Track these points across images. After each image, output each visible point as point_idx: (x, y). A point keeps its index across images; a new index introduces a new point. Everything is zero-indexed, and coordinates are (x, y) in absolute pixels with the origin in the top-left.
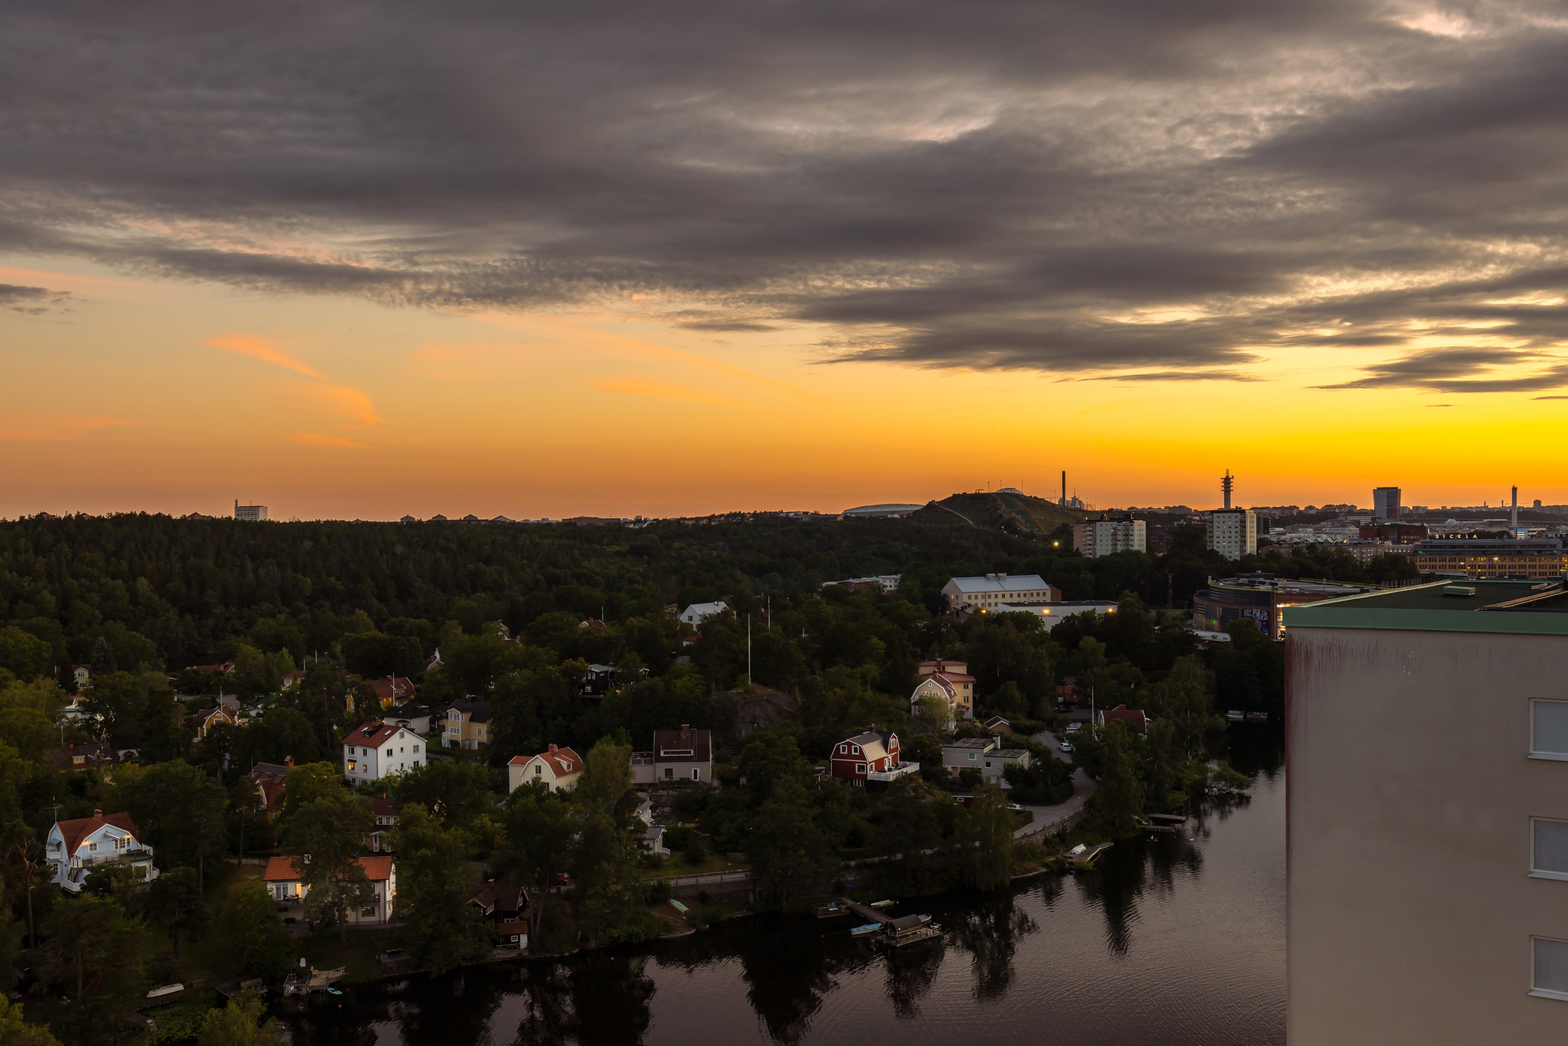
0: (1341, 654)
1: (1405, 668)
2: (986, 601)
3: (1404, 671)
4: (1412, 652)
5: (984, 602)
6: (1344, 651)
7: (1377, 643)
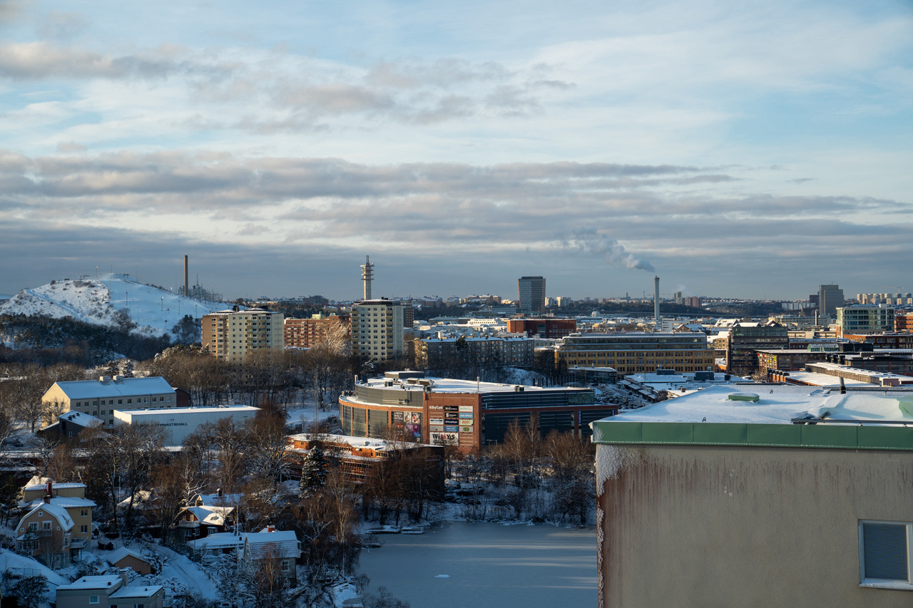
0: (657, 473)
1: (726, 488)
2: (98, 408)
3: (726, 492)
4: (733, 470)
5: (96, 410)
6: (661, 471)
7: (695, 460)
